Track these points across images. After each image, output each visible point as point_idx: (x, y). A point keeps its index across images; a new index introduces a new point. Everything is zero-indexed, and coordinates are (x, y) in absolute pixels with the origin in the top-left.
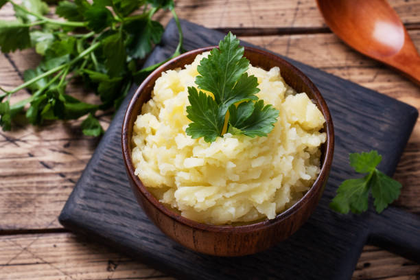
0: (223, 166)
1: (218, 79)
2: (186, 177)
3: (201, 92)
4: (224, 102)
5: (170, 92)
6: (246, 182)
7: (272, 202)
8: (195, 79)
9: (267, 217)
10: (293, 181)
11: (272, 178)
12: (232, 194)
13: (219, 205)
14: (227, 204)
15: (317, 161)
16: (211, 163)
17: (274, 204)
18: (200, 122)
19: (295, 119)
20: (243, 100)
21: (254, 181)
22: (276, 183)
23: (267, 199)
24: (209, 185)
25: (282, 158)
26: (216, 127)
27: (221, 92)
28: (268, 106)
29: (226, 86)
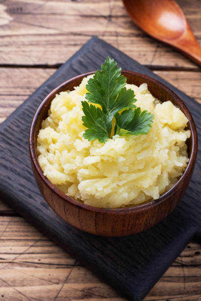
0: (115, 161)
1: (103, 94)
2: (86, 172)
3: (91, 105)
4: (109, 111)
5: (64, 108)
6: (135, 172)
7: (156, 186)
8: (85, 96)
9: (153, 198)
10: (170, 169)
11: (153, 167)
12: (124, 182)
13: (114, 192)
14: (121, 191)
15: (185, 152)
16: (105, 159)
17: (157, 188)
18: (93, 128)
19: (165, 121)
20: (124, 109)
21: (139, 170)
22: (157, 171)
23: (151, 184)
24: (105, 177)
25: (159, 151)
26: (106, 131)
27: (106, 103)
28: (144, 112)
29: (110, 99)
